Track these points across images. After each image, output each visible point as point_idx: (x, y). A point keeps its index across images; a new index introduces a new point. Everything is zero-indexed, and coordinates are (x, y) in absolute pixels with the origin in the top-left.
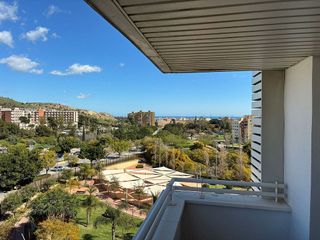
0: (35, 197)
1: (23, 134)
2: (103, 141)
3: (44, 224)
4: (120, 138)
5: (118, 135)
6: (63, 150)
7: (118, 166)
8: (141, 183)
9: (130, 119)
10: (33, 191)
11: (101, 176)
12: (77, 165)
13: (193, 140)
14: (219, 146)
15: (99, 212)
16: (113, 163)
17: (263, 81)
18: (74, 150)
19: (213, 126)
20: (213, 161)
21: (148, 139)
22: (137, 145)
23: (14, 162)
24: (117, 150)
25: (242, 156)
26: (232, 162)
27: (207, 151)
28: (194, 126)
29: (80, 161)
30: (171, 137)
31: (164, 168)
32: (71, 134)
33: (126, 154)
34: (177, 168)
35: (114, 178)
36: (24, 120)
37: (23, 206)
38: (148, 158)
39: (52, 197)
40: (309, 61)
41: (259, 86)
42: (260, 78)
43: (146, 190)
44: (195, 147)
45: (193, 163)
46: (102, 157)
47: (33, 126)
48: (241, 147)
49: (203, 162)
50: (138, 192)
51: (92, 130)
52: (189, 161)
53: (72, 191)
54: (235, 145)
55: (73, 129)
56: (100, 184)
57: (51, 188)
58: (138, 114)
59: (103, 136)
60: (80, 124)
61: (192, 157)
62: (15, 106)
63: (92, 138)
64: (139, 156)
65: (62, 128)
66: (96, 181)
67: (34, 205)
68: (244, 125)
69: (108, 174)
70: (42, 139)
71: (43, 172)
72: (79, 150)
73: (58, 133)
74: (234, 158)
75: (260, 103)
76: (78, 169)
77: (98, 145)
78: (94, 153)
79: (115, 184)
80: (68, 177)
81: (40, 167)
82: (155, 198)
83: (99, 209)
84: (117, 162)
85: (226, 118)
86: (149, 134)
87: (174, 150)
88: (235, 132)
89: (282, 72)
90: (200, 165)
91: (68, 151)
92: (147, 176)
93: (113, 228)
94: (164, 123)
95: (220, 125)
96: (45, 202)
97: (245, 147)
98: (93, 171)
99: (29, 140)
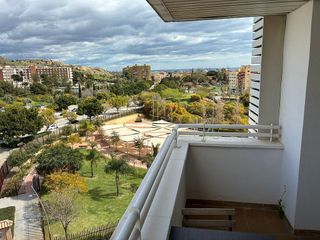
0: (39, 152)
1: (17, 93)
2: (100, 97)
3: (52, 176)
4: (117, 93)
5: (116, 91)
6: (62, 105)
7: (117, 120)
8: (140, 136)
9: (126, 73)
10: (37, 148)
11: (101, 131)
12: (76, 122)
13: (190, 94)
14: (217, 98)
15: (102, 164)
16: (113, 118)
17: (265, 27)
18: (71, 108)
19: (210, 78)
20: (210, 113)
21: (144, 94)
22: (134, 100)
23: (13, 120)
24: (115, 106)
25: (239, 107)
26: (228, 114)
27: (203, 104)
28: (191, 79)
29: (79, 118)
30: (168, 91)
31: (162, 121)
32: (67, 91)
33: (124, 109)
34: (175, 121)
35: (114, 133)
36: (17, 78)
37: (29, 161)
38: (147, 112)
39: (55, 152)
41: (261, 33)
42: (261, 23)
43: (145, 143)
44: (194, 99)
45: (190, 116)
46: (100, 113)
47: (26, 84)
48: (238, 98)
49: (200, 114)
50: (138, 144)
51: (88, 87)
52: (186, 114)
53: (75, 146)
54: (233, 97)
55: (68, 86)
56: (100, 138)
57: (54, 144)
58: (135, 68)
59: (99, 92)
60: (75, 81)
61: (188, 109)
62: (5, 64)
63: (88, 95)
64: (137, 111)
65: (57, 85)
66: (97, 137)
67: (40, 159)
68: (241, 75)
69: (108, 129)
70: (39, 97)
71: (43, 130)
72: (76, 107)
73: (54, 90)
74: (230, 110)
75: (260, 50)
76: (77, 126)
77: (95, 101)
78: (91, 109)
79: (116, 138)
80: (68, 133)
81: (40, 126)
82: (155, 150)
83: (102, 161)
84: (116, 118)
85: (223, 70)
86: (145, 89)
87: (171, 104)
88: (233, 83)
89: (283, 17)
90: (197, 117)
91: (66, 108)
92: (146, 130)
93: (117, 177)
94: (161, 77)
95: (218, 77)
96: (50, 157)
97: (241, 99)
98: (93, 127)
99: (25, 99)
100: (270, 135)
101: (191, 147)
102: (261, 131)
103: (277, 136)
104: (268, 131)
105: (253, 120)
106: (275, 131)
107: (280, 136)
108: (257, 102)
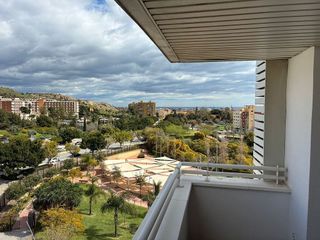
0: (38, 186)
1: (24, 124)
2: (104, 132)
3: (49, 212)
4: (121, 128)
5: (120, 126)
6: (66, 138)
7: (120, 155)
8: (142, 172)
9: (131, 109)
10: (36, 181)
11: (103, 166)
12: (78, 155)
13: (193, 131)
14: (220, 136)
15: (102, 200)
16: (115, 153)
17: (267, 70)
18: (75, 141)
19: (215, 116)
20: (213, 151)
21: (148, 129)
22: (138, 135)
23: (15, 151)
24: (119, 140)
25: (243, 147)
26: (232, 153)
27: (207, 142)
28: (195, 116)
29: (82, 152)
30: (172, 128)
31: (165, 158)
32: (72, 125)
33: (127, 144)
34: (178, 158)
35: (115, 168)
36: (25, 110)
37: (26, 195)
38: (150, 148)
39: (54, 186)
40: (311, 51)
41: (263, 75)
42: (264, 67)
43: (147, 180)
44: (197, 137)
45: (194, 154)
46: (103, 147)
47: (33, 116)
48: (242, 137)
49: (204, 152)
50: (139, 181)
51: (93, 121)
52: (190, 152)
53: (75, 180)
54: (237, 136)
55: (74, 119)
56: (102, 173)
57: (54, 177)
58: (141, 104)
59: (104, 126)
60: (81, 115)
61: (192, 146)
62: (15, 97)
63: (93, 129)
64: (140, 146)
65: (63, 118)
66: (99, 172)
67: (38, 193)
68: (245, 115)
69: (109, 164)
70: (44, 129)
71: (44, 163)
72: (80, 140)
73: (60, 123)
74: (234, 148)
75: (263, 92)
76: (79, 159)
77: (98, 135)
78: (95, 143)
79: (117, 174)
80: (70, 167)
81: (42, 158)
82: (157, 187)
83: (102, 197)
84: (119, 152)
85: (227, 109)
86: (150, 124)
87: (175, 140)
88: (237, 122)
89: (285, 61)
90: (201, 155)
91: (69, 141)
92: (148, 166)
93: (116, 215)
94: (166, 113)
95: (222, 115)
96: (48, 191)
97: (245, 138)
98: (95, 161)
99: (30, 130)
100: (276, 177)
101: (194, 187)
102: (266, 172)
103: (283, 178)
104: (274, 173)
105: (258, 161)
106: (281, 174)
107: (287, 179)
108: (261, 143)
